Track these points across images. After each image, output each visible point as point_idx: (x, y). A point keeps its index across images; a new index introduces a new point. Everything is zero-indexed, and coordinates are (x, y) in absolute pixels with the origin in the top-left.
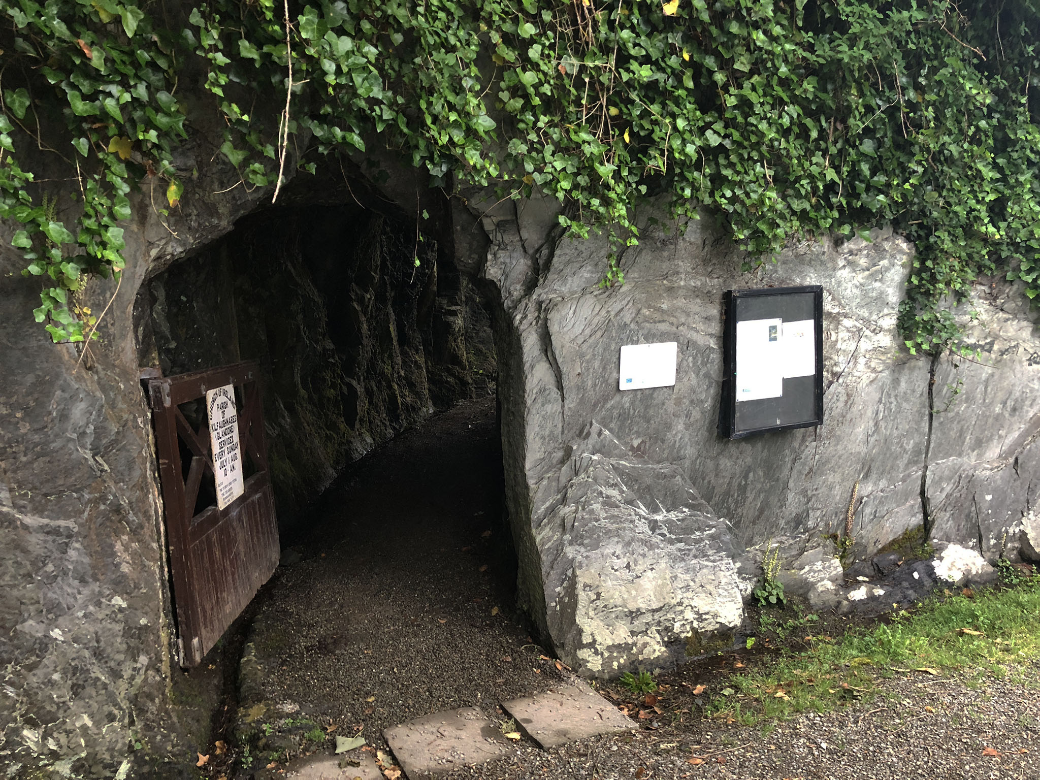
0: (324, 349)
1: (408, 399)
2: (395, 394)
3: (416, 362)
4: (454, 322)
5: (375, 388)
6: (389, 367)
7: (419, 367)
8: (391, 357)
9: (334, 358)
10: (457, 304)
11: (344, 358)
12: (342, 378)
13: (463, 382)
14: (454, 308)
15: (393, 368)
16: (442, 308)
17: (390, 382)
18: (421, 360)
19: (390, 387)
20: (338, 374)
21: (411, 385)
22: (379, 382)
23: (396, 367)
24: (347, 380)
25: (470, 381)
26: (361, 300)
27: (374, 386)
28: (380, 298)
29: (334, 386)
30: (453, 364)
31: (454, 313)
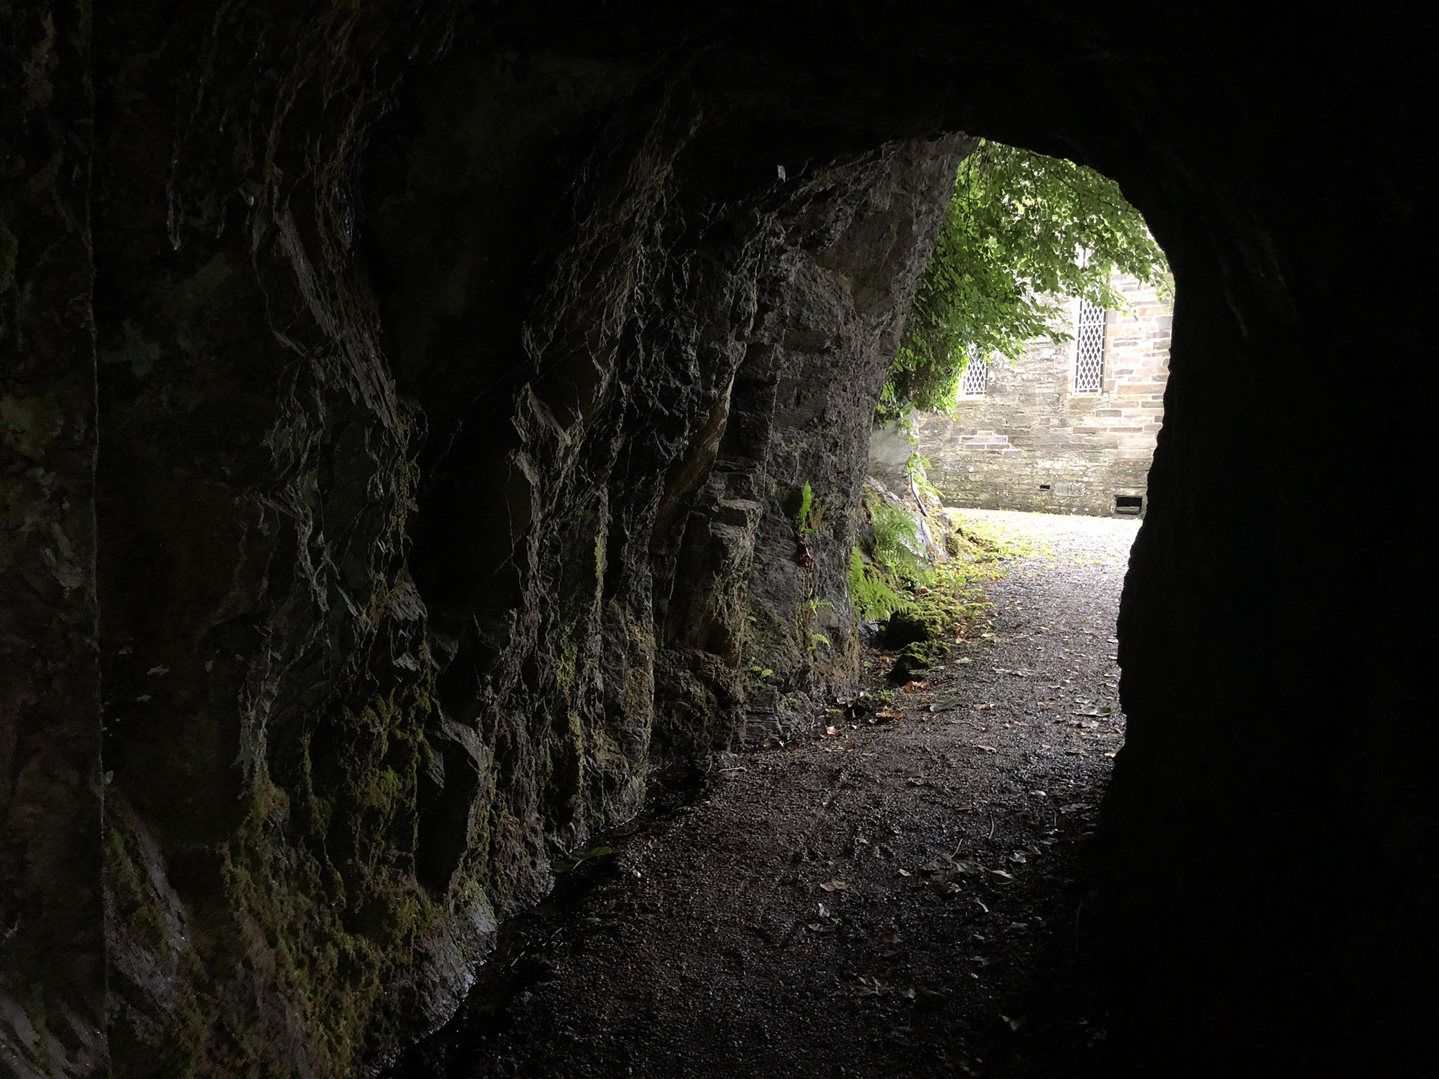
0: (388, 622)
1: (601, 756)
2: (574, 750)
3: (633, 646)
4: (736, 543)
5: (523, 736)
6: (571, 667)
7: (638, 661)
8: (580, 635)
9: (415, 654)
10: (749, 496)
11: (453, 649)
12: (432, 723)
13: (724, 700)
14: (739, 504)
15: (579, 667)
16: (714, 501)
17: (564, 709)
18: (646, 640)
19: (562, 726)
20: (420, 711)
21: (614, 712)
22: (538, 716)
23: (588, 663)
24: (450, 729)
25: (741, 697)
26: (544, 453)
27: (522, 731)
28: (593, 452)
29: (398, 756)
30: (709, 648)
31: (738, 519)
